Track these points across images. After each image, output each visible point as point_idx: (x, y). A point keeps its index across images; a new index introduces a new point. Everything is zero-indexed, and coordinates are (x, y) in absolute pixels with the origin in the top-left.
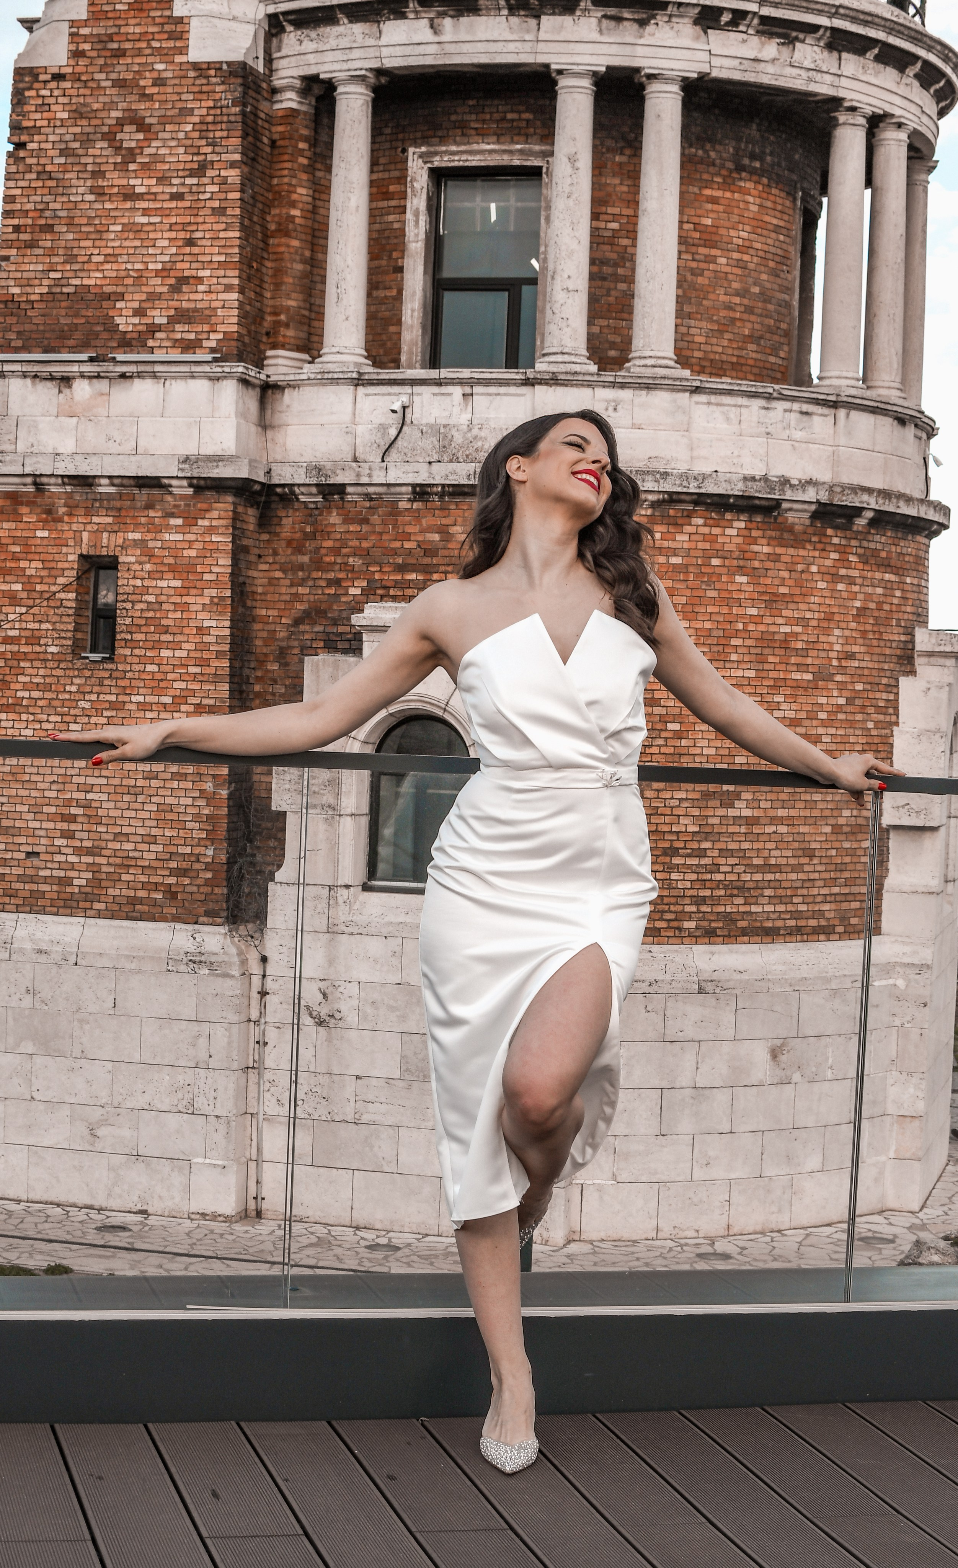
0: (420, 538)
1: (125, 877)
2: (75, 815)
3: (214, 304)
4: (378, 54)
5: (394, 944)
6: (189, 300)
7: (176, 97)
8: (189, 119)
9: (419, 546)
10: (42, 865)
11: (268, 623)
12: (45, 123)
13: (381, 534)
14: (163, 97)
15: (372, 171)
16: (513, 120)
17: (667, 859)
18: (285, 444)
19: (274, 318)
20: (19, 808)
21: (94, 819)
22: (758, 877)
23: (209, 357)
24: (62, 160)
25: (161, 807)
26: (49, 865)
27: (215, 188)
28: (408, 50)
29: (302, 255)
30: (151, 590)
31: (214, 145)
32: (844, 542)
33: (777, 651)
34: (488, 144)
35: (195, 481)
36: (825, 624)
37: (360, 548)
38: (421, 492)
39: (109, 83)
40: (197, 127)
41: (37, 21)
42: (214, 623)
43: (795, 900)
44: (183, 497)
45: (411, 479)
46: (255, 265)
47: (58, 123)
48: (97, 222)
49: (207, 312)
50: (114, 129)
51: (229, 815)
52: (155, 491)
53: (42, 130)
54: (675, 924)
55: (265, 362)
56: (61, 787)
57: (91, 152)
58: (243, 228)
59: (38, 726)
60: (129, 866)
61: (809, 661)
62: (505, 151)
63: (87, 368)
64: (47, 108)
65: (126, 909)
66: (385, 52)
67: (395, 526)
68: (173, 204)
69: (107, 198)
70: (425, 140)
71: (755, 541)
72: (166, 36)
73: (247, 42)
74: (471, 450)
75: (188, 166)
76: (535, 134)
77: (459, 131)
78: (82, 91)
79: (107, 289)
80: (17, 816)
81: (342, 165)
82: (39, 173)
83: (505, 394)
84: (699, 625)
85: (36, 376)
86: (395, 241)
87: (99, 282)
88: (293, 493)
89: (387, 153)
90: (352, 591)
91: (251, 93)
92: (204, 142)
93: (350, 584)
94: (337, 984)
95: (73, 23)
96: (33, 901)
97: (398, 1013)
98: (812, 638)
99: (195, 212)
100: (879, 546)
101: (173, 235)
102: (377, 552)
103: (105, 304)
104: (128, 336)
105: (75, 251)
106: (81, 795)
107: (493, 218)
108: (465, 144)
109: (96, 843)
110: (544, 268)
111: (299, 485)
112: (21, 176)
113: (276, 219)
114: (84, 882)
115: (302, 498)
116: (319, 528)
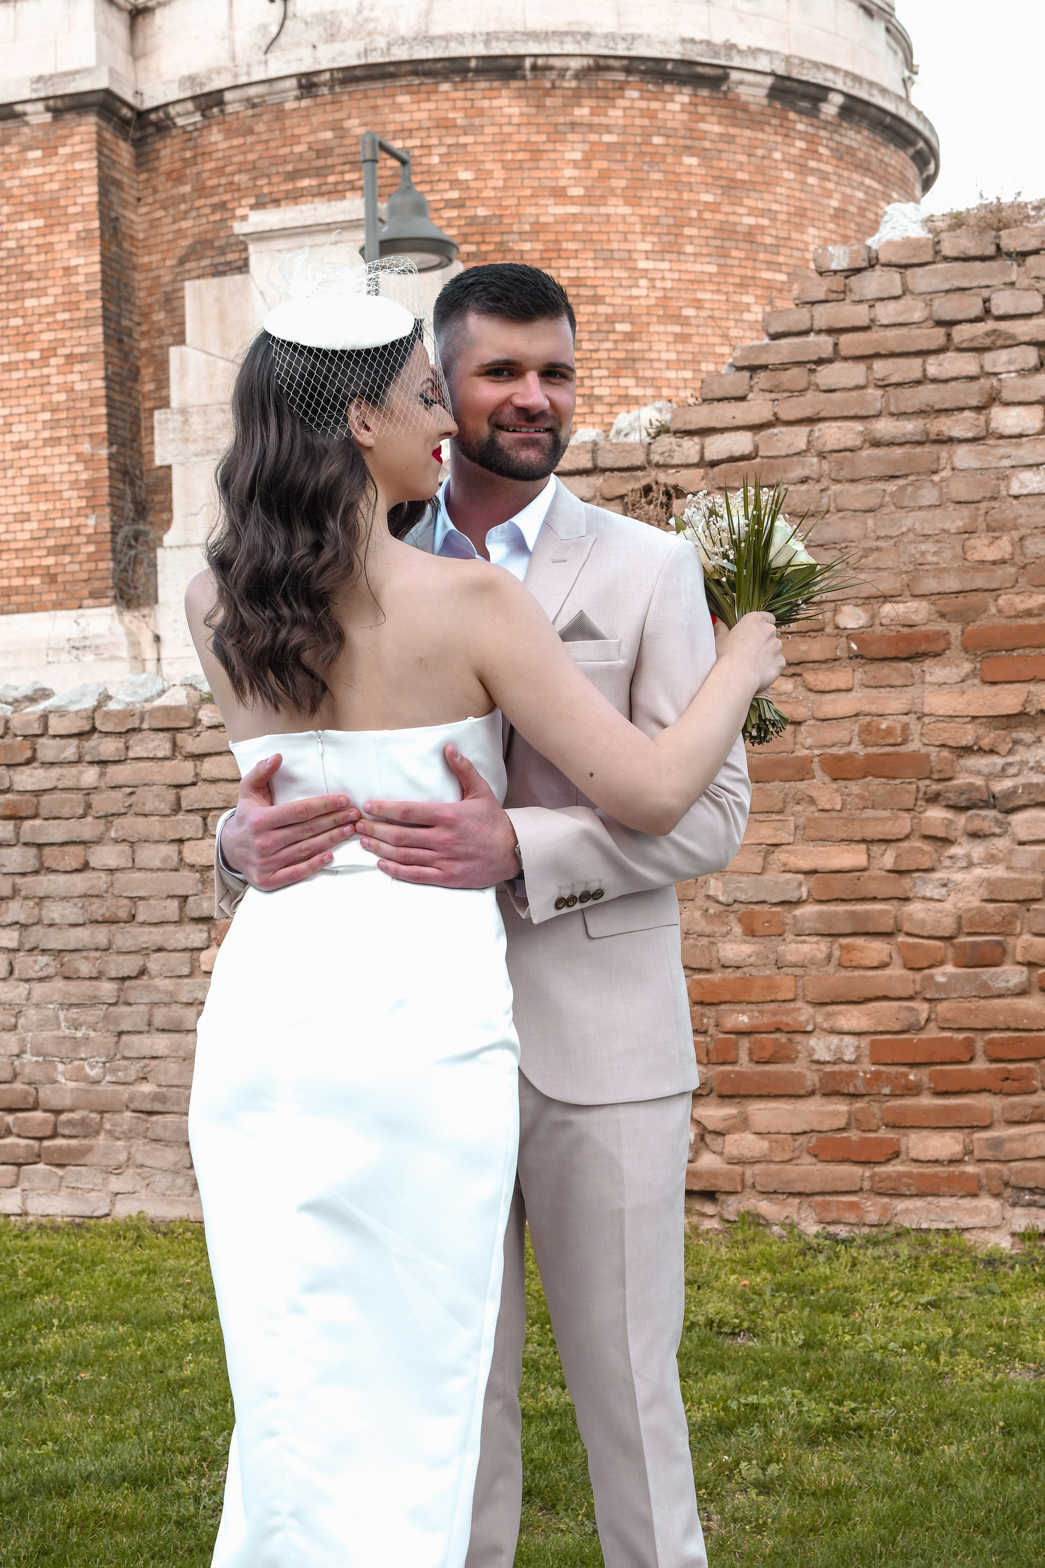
0: (311, 138)
9: (310, 148)
11: (151, 270)
13: (267, 141)
18: (158, 70)
25: (34, 479)
30: (10, 235)
32: (810, 130)
33: (741, 245)
35: (51, 103)
36: (797, 220)
37: (245, 162)
38: (306, 84)
42: (81, 261)
44: (40, 126)
45: (294, 69)
51: (111, 477)
52: (10, 124)
61: (781, 259)
67: (283, 130)
71: (702, 118)
74: (363, 35)
84: (644, 211)
88: (168, 117)
93: (236, 204)
98: (783, 234)
100: (855, 145)
102: (263, 163)
111: (173, 104)
115: (178, 120)
116: (200, 150)
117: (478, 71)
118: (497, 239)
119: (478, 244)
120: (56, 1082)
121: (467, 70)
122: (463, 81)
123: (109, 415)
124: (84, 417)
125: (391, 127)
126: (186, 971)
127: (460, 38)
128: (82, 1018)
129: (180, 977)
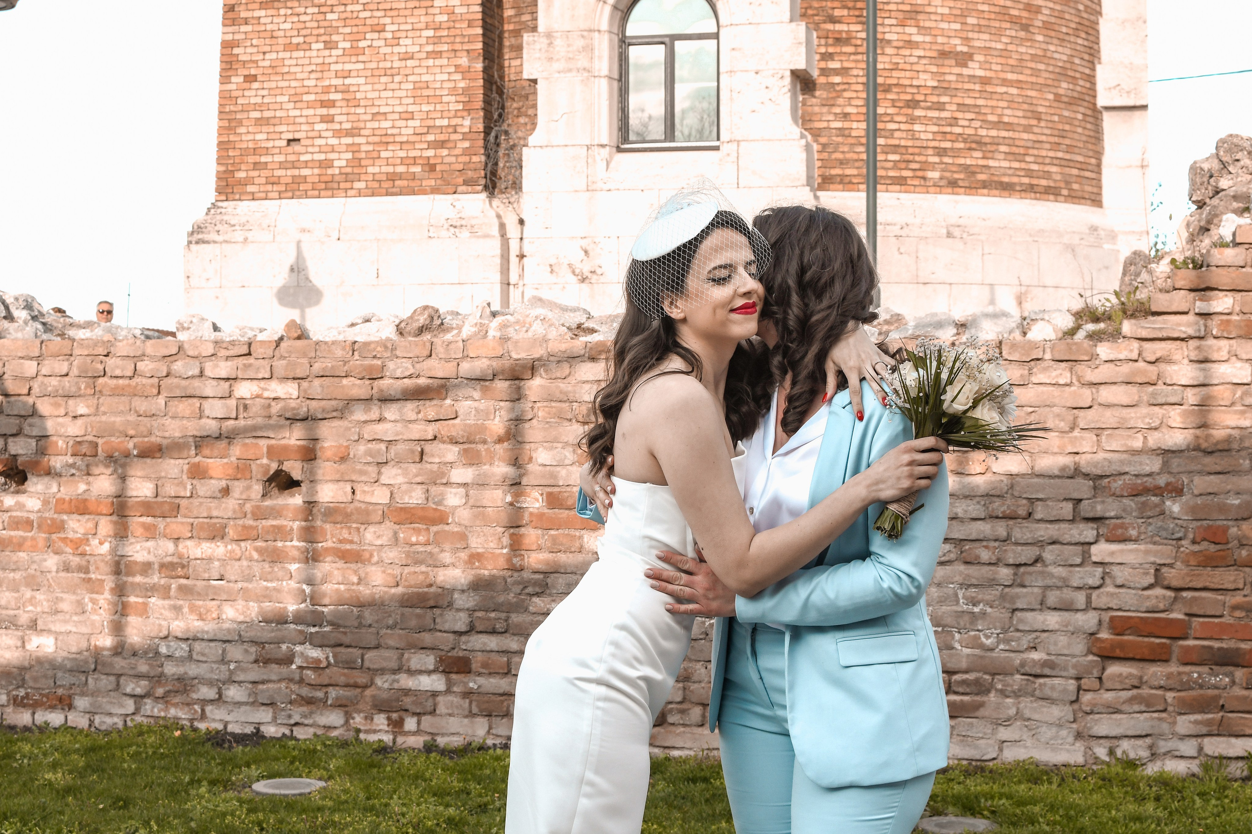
1: (384, 154)
2: (334, 101)
5: (650, 196)
10: (303, 150)
17: (910, 111)
20: (279, 99)
21: (352, 102)
22: (993, 133)
25: (417, 85)
26: (310, 149)
43: (1028, 159)
51: (484, 86)
54: (920, 174)
56: (319, 75)
59: (295, 19)
60: (387, 143)
65: (385, 185)
80: (278, 106)
94: (597, 240)
96: (295, 186)
106: (339, 82)
109: (355, 125)
114: (344, 163)
120: (953, 648)
123: (484, 35)
124: (463, 36)
126: (1078, 561)
128: (980, 597)
129: (1071, 566)
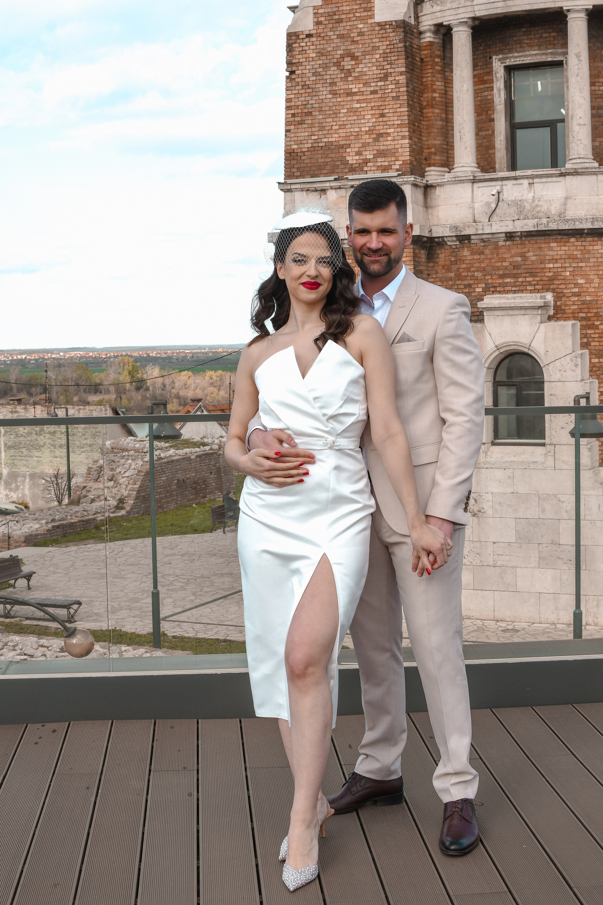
0: (511, 260)
3: (397, 146)
4: (473, 10)
5: (509, 472)
6: (383, 145)
7: (370, 41)
8: (377, 52)
9: (511, 264)
12: (304, 60)
13: (490, 259)
14: (363, 42)
15: (474, 70)
16: (546, 37)
18: (438, 216)
19: (429, 151)
23: (396, 174)
24: (314, 78)
27: (393, 86)
28: (488, 6)
29: (441, 117)
31: (391, 64)
34: (534, 50)
37: (480, 267)
38: (510, 236)
39: (335, 37)
40: (382, 56)
41: (296, 7)
45: (504, 229)
46: (416, 124)
47: (311, 59)
48: (334, 108)
49: (393, 151)
50: (340, 60)
53: (303, 63)
55: (426, 174)
57: (328, 72)
58: (409, 106)
62: (543, 54)
63: (333, 184)
64: (304, 52)
66: (476, 8)
67: (498, 254)
68: (372, 96)
69: (338, 96)
70: (501, 52)
72: (363, 10)
73: (405, 10)
74: (535, 212)
75: (379, 76)
76: (558, 43)
77: (518, 46)
78: (322, 42)
79: (341, 143)
81: (458, 69)
82: (303, 86)
83: (551, 182)
85: (308, 190)
86: (489, 105)
87: (337, 140)
88: (444, 241)
89: (482, 60)
90: (478, 290)
91: (409, 35)
92: (386, 63)
93: (476, 286)
94: (481, 494)
95: (315, 7)
97: (513, 508)
99: (384, 99)
101: (373, 112)
102: (489, 269)
103: (341, 150)
104: (354, 166)
105: (324, 125)
107: (540, 89)
108: (522, 52)
110: (567, 113)
111: (447, 237)
112: (293, 88)
113: (426, 99)
115: (449, 243)
116: (459, 258)
117: (588, 234)
118: (595, 311)
119: (586, 313)
121: (584, 233)
122: (580, 237)
125: (548, 258)
127: (580, 220)
